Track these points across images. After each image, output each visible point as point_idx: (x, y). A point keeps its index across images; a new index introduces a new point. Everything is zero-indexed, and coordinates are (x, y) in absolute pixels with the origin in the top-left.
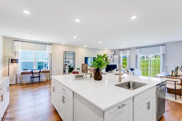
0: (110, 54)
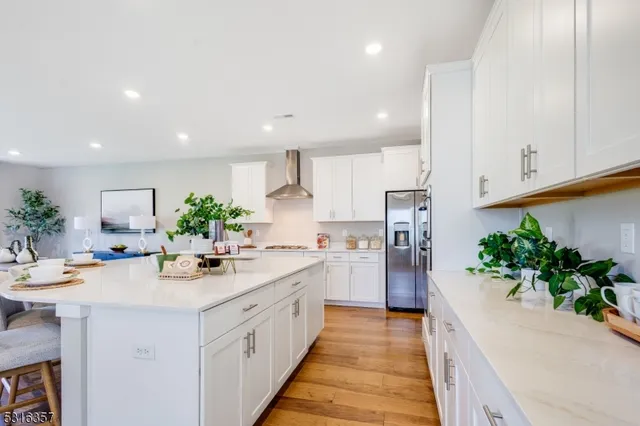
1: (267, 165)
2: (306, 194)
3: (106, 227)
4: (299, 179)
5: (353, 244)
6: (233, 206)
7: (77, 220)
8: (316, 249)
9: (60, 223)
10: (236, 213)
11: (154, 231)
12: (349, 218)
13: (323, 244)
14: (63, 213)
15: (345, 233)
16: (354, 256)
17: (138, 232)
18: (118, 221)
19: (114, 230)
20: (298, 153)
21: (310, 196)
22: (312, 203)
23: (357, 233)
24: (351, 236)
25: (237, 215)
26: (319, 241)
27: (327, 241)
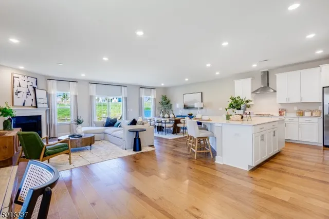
0: (24, 84)
1: (252, 79)
2: (273, 91)
3: (186, 107)
4: (268, 84)
5: (301, 114)
6: (247, 99)
7: (177, 105)
8: (278, 116)
9: (171, 106)
10: (247, 102)
11: (202, 108)
12: (299, 101)
13: (282, 114)
14: (172, 102)
15: (296, 109)
16: (302, 119)
17: (197, 109)
18: (189, 105)
19: (187, 108)
20: (268, 72)
21: (275, 91)
22: (276, 95)
23: (303, 108)
24: (299, 110)
25: (248, 102)
26: (280, 112)
27: (285, 113)
